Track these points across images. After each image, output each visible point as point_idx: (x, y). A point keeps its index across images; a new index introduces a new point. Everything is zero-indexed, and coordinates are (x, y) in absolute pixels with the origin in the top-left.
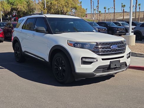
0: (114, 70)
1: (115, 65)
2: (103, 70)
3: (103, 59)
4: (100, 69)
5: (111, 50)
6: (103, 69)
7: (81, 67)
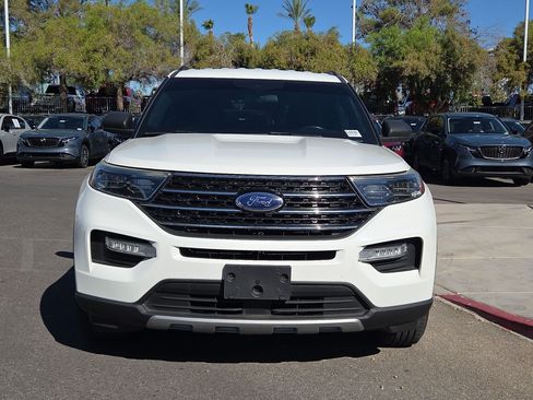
0: (270, 315)
1: (259, 289)
2: (193, 303)
3: (186, 252)
4: (168, 292)
5: (237, 214)
6: (192, 296)
7: (88, 270)
